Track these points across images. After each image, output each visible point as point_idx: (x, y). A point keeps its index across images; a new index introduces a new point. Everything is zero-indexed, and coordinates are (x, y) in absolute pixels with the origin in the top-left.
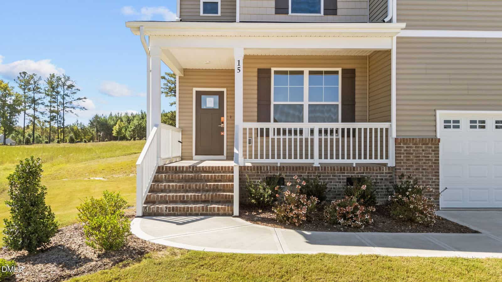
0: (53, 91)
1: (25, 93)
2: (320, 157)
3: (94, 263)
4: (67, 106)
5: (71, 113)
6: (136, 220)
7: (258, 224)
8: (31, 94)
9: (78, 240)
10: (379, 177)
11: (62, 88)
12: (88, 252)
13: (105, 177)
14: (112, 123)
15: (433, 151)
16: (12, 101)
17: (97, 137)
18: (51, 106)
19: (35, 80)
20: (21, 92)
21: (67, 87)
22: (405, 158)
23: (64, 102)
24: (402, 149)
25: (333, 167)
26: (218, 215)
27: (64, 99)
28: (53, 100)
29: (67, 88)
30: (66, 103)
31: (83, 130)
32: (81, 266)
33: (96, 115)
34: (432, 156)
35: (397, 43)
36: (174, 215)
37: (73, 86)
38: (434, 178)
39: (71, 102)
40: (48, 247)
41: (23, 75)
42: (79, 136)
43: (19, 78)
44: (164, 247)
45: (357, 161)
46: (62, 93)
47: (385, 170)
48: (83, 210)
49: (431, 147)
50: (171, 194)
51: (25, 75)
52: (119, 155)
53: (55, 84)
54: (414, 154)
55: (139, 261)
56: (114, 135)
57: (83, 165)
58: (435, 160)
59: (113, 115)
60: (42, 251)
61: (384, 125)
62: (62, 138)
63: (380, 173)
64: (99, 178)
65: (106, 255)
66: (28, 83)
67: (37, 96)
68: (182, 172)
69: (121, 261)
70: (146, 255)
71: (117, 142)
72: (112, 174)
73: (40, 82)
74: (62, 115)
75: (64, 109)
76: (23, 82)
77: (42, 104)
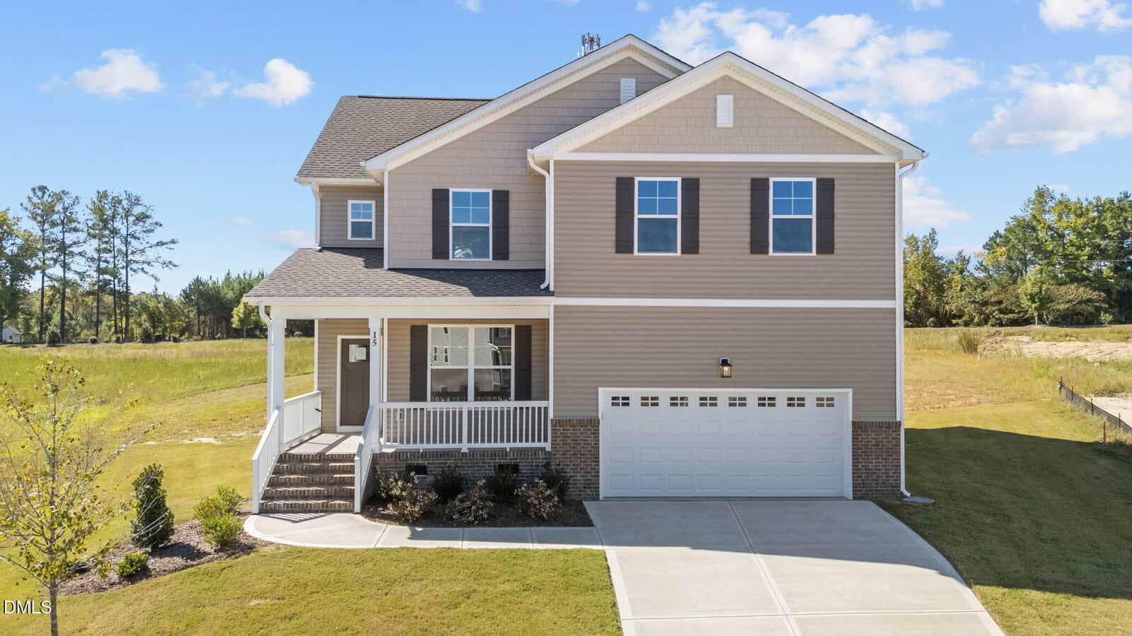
0: (105, 227)
1: (43, 231)
2: (469, 441)
3: (211, 556)
4: (133, 259)
5: (143, 273)
6: (252, 517)
7: (375, 521)
8: (57, 232)
9: (196, 538)
10: (534, 464)
11: (125, 221)
12: (206, 547)
13: (217, 435)
14: (230, 295)
15: (592, 434)
16: (15, 249)
17: (199, 325)
18: (99, 260)
19: (66, 205)
20: (36, 230)
21: (134, 218)
22: (561, 442)
23: (127, 250)
24: (558, 432)
25: (483, 452)
26: (339, 511)
27: (127, 243)
28: (104, 246)
29: (134, 221)
30: (133, 253)
31: (168, 310)
32: (202, 558)
33: (197, 279)
34: (591, 440)
35: (555, 312)
36: (293, 512)
37: (148, 217)
38: (593, 464)
39: (143, 251)
40: (169, 544)
41: (40, 194)
42: (160, 321)
43: (30, 199)
44: (271, 543)
45: (512, 445)
46: (124, 232)
47: (541, 455)
48: (198, 509)
49: (590, 430)
50: (291, 489)
51: (44, 193)
52: (243, 383)
53: (109, 213)
54: (571, 438)
55: (249, 554)
56: (234, 326)
57: (177, 409)
58: (595, 444)
59: (234, 276)
60: (164, 548)
61: (542, 404)
62: (124, 326)
63: (536, 459)
64: (208, 439)
65: (220, 550)
66: (49, 210)
67: (70, 238)
68: (308, 461)
69: (234, 554)
70: (254, 550)
71: (241, 340)
72: (230, 430)
73: (76, 208)
74: (124, 278)
75: (127, 266)
76: (39, 208)
77: (80, 254)
